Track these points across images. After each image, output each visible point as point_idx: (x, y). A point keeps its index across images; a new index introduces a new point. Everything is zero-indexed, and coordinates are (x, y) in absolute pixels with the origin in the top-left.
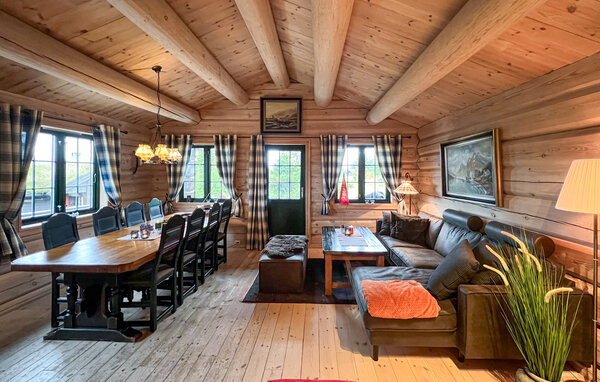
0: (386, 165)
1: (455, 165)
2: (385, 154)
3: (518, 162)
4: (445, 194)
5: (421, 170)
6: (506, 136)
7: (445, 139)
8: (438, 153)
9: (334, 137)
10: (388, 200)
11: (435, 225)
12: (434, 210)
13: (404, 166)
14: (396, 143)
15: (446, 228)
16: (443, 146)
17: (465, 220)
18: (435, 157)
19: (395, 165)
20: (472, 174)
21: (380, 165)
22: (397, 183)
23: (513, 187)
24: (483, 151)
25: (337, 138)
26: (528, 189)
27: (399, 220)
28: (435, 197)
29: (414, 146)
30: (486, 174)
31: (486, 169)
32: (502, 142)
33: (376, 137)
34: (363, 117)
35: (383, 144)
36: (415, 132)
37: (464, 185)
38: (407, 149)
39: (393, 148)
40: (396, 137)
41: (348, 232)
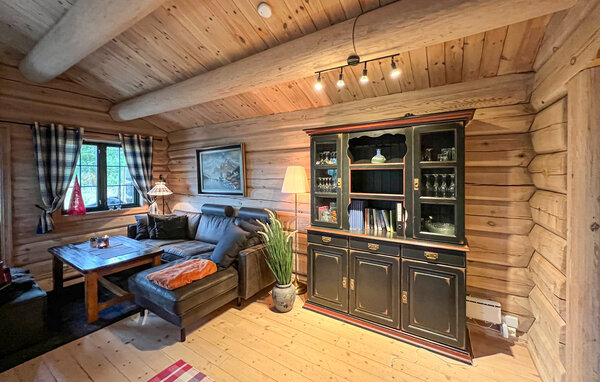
0: (136, 166)
1: (210, 168)
2: (134, 154)
3: (256, 167)
4: (200, 192)
5: (173, 172)
6: (248, 149)
7: (199, 145)
8: (193, 157)
9: (60, 128)
10: (137, 204)
11: (192, 219)
12: (188, 207)
13: (155, 168)
14: (147, 144)
15: (204, 220)
16: (198, 152)
17: (223, 210)
18: (189, 161)
19: (147, 166)
20: (224, 175)
21: (129, 166)
22: (149, 185)
23: (252, 183)
24: (233, 158)
25: (65, 129)
26: (262, 183)
27: (158, 220)
28: (189, 195)
29: (165, 149)
30: (235, 174)
31: (235, 171)
32: (246, 152)
33: (123, 136)
34: (104, 110)
35: (132, 143)
36: (165, 136)
37: (218, 183)
38: (158, 151)
39: (143, 149)
40: (147, 138)
41: (102, 245)
